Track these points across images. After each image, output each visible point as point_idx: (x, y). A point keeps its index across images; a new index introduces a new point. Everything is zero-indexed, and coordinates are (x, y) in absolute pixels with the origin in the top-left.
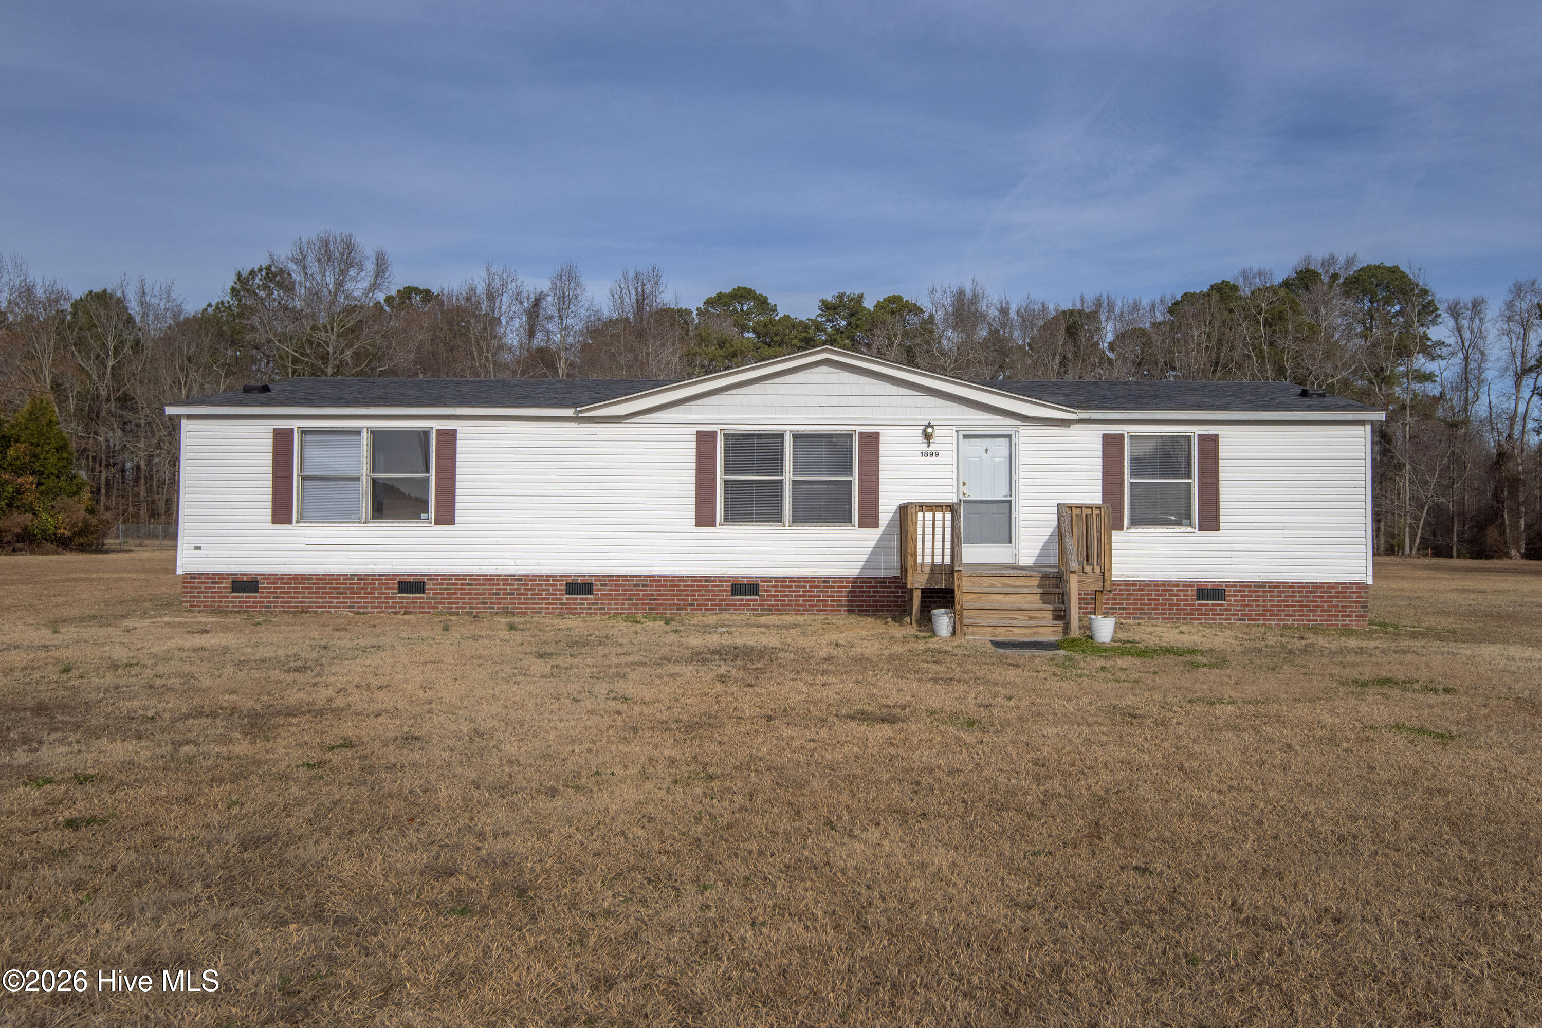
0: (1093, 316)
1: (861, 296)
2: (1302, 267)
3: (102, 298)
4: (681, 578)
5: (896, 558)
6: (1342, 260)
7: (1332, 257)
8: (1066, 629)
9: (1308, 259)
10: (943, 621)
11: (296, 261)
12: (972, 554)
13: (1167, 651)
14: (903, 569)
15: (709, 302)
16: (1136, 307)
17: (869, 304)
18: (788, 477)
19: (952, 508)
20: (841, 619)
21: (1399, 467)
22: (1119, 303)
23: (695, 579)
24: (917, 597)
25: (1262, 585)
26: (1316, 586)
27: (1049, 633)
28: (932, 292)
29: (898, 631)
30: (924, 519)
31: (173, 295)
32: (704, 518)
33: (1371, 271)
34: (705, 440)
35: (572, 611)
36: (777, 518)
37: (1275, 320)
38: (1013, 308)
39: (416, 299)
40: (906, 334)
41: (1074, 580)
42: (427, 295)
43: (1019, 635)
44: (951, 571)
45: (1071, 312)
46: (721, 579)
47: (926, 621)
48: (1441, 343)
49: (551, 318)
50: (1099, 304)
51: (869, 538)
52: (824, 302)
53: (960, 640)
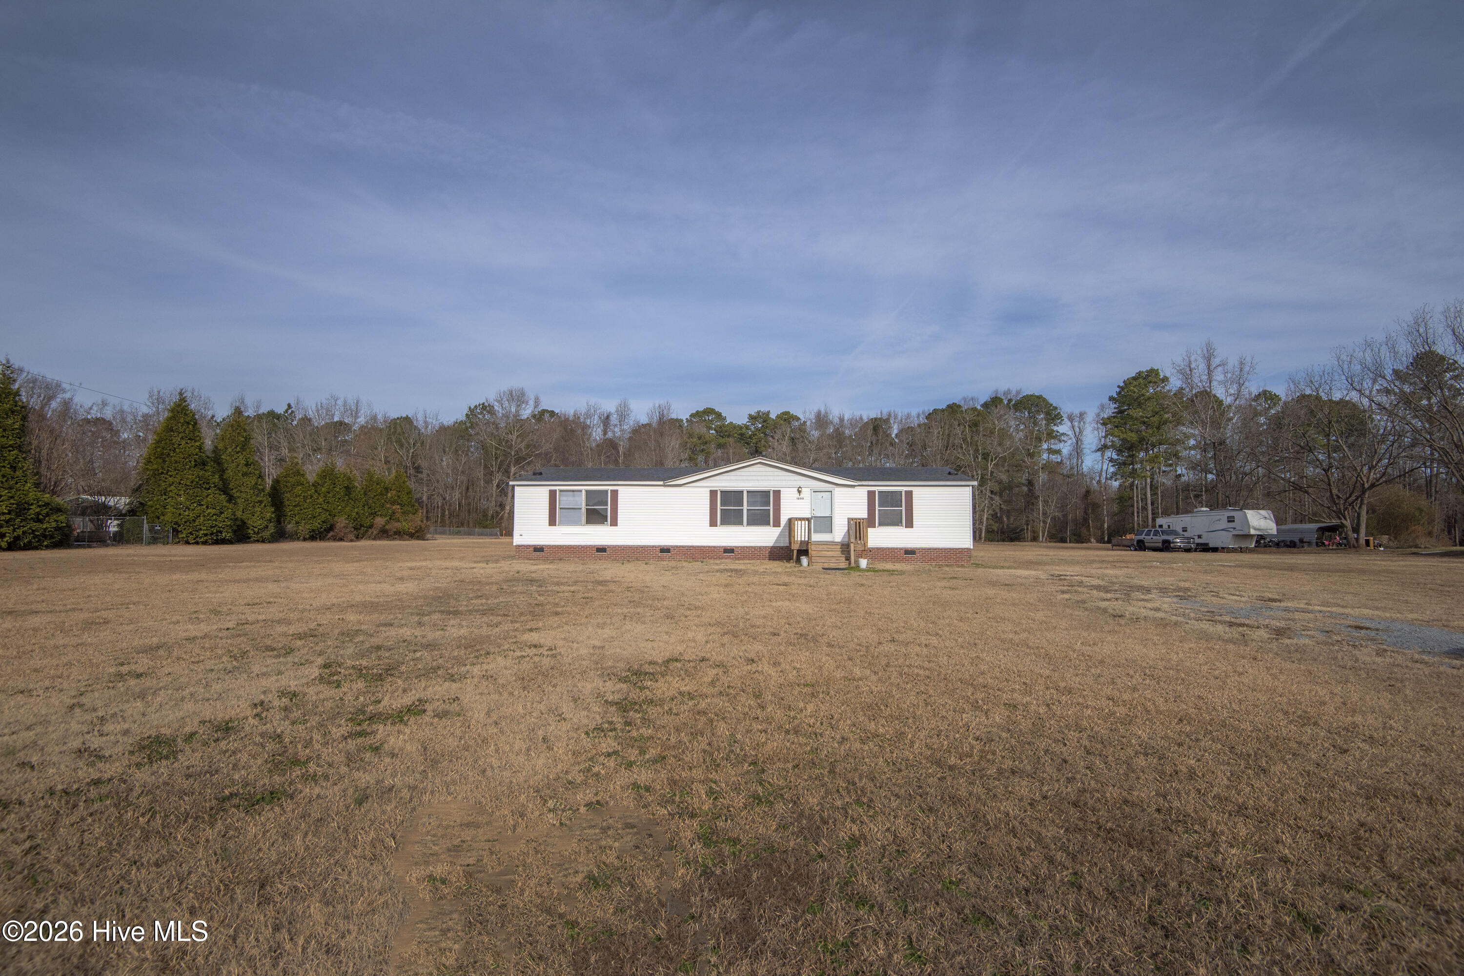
0: (887, 421)
1: (769, 412)
2: (994, 396)
3: (407, 419)
4: (704, 547)
5: (787, 539)
6: (1014, 392)
7: (1009, 390)
8: (850, 564)
9: (996, 392)
10: (804, 560)
11: (498, 401)
12: (816, 537)
13: (884, 571)
14: (790, 543)
15: (692, 415)
16: (908, 416)
17: (773, 416)
18: (745, 507)
19: (808, 520)
20: (767, 561)
21: (1037, 498)
22: (900, 414)
23: (709, 547)
24: (795, 553)
25: (930, 549)
26: (951, 549)
27: (843, 564)
28: (805, 412)
29: (788, 565)
30: (798, 524)
31: (439, 418)
32: (713, 523)
33: (1028, 398)
34: (713, 493)
35: (662, 559)
36: (741, 523)
37: (975, 425)
38: (846, 418)
39: (547, 416)
40: (792, 431)
41: (852, 546)
42: (552, 414)
43: (832, 565)
44: (807, 543)
45: (876, 419)
46: (719, 547)
47: (798, 561)
48: (1063, 434)
49: (616, 425)
50: (890, 415)
51: (778, 530)
52: (750, 415)
53: (811, 567)
